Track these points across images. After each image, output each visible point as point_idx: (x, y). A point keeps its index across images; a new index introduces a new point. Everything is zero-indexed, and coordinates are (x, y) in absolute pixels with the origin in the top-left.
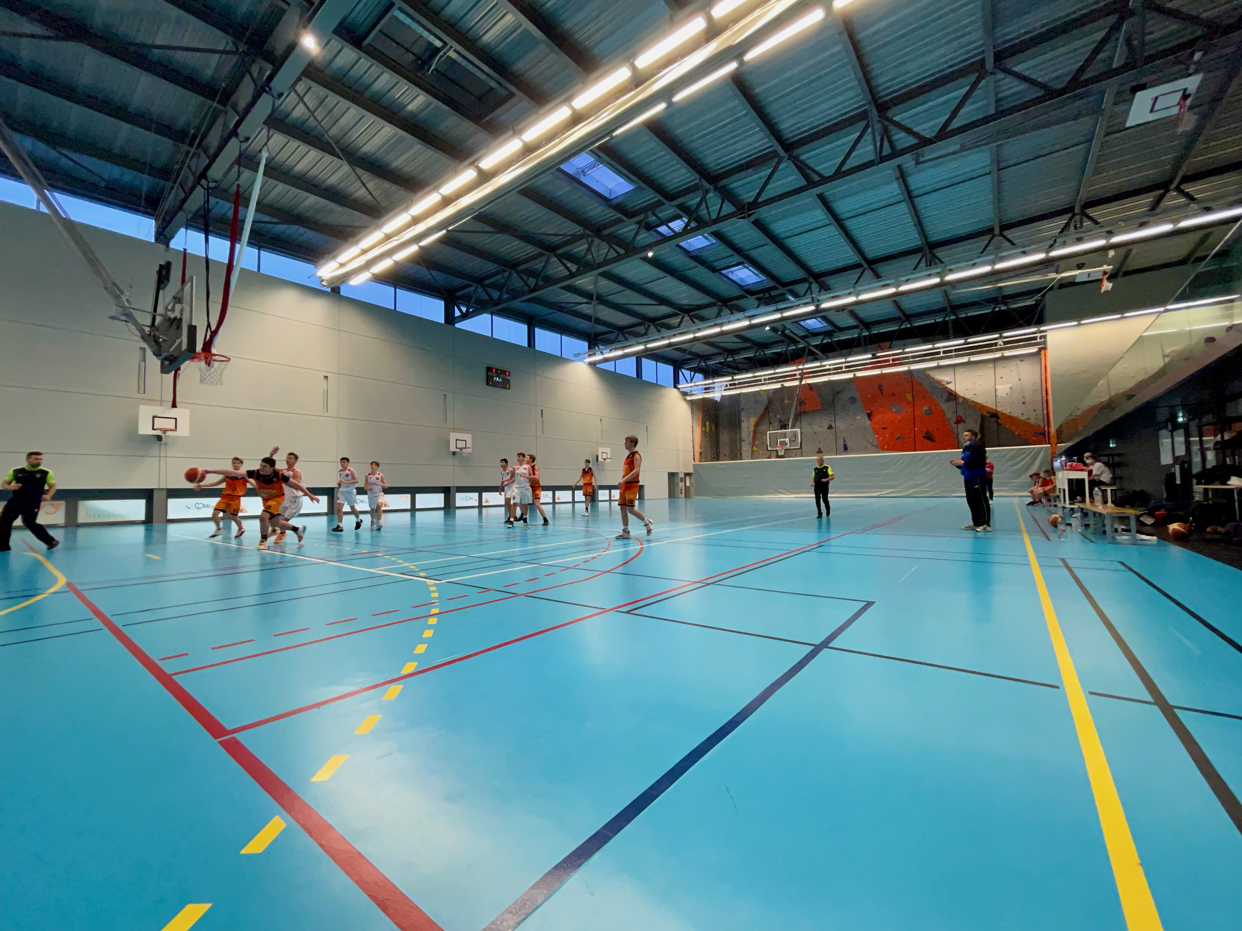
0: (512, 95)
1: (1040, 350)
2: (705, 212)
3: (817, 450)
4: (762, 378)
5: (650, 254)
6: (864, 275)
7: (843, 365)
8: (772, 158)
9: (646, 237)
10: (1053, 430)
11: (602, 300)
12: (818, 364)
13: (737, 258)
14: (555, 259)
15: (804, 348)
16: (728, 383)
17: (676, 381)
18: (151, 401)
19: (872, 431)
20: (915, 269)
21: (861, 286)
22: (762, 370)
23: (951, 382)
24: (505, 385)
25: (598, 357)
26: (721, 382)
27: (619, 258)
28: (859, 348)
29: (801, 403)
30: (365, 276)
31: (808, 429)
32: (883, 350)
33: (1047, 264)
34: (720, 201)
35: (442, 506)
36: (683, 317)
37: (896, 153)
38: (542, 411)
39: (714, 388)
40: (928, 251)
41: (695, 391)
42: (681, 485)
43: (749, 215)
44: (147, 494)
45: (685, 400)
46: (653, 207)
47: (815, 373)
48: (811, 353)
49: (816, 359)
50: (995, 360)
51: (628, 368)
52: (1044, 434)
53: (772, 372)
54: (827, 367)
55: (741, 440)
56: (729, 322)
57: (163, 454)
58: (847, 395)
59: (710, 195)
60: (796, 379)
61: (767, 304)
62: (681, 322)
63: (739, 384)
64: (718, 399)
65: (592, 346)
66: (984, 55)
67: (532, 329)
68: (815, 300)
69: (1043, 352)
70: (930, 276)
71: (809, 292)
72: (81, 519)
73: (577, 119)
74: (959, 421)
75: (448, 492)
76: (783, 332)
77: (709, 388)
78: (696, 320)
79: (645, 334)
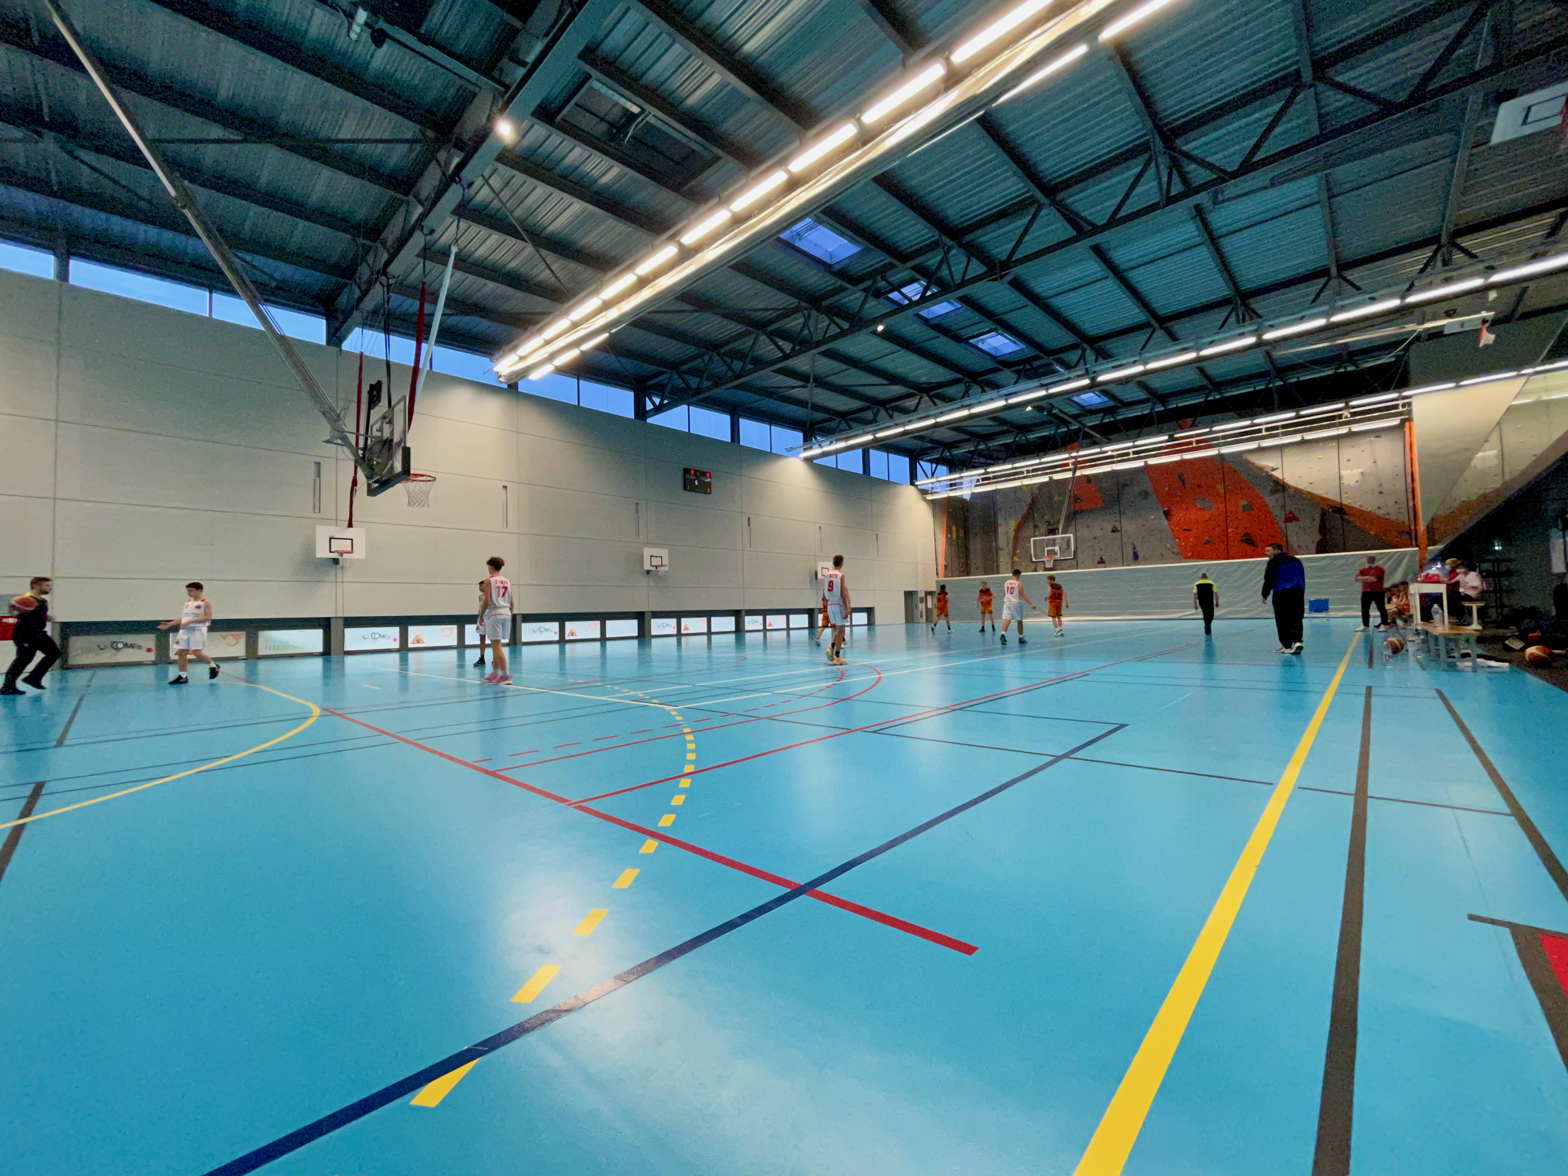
0: (717, 158)
1: (1403, 422)
2: (947, 272)
3: (1098, 559)
4: (1024, 470)
5: (880, 328)
6: (1155, 336)
7: (1131, 451)
8: (1031, 204)
9: (875, 306)
10: (1422, 527)
11: (820, 382)
12: (1097, 450)
13: (988, 324)
14: (764, 337)
15: (1079, 428)
16: (980, 477)
17: (913, 477)
18: (326, 521)
19: (1170, 534)
20: (1221, 327)
21: (1149, 352)
22: (1024, 459)
23: (1277, 469)
24: (705, 489)
25: (816, 451)
26: (971, 476)
27: (843, 334)
28: (1152, 428)
29: (1076, 499)
30: (549, 368)
31: (1084, 532)
32: (1183, 429)
33: (1403, 312)
34: (965, 259)
35: (636, 634)
36: (921, 398)
37: (1190, 191)
38: (749, 519)
39: (962, 484)
40: (1239, 302)
41: (937, 488)
42: (922, 606)
43: (1002, 277)
44: (325, 624)
45: (925, 500)
46: (883, 271)
47: (1093, 462)
48: (1088, 436)
49: (1094, 444)
50: (1338, 438)
51: (852, 463)
52: (1409, 534)
53: (1037, 461)
54: (1110, 453)
55: (998, 549)
56: (980, 402)
57: (339, 580)
58: (1137, 489)
59: (953, 252)
60: (1069, 470)
61: (1030, 378)
62: (918, 404)
63: (994, 477)
64: (968, 498)
65: (808, 438)
66: (1300, 65)
67: (736, 421)
68: (1091, 372)
69: (1407, 424)
70: (1242, 335)
71: (1082, 361)
72: (261, 652)
73: (793, 184)
74: (1291, 518)
75: (641, 618)
76: (1049, 412)
77: (955, 484)
78: (936, 401)
79: (874, 421)
